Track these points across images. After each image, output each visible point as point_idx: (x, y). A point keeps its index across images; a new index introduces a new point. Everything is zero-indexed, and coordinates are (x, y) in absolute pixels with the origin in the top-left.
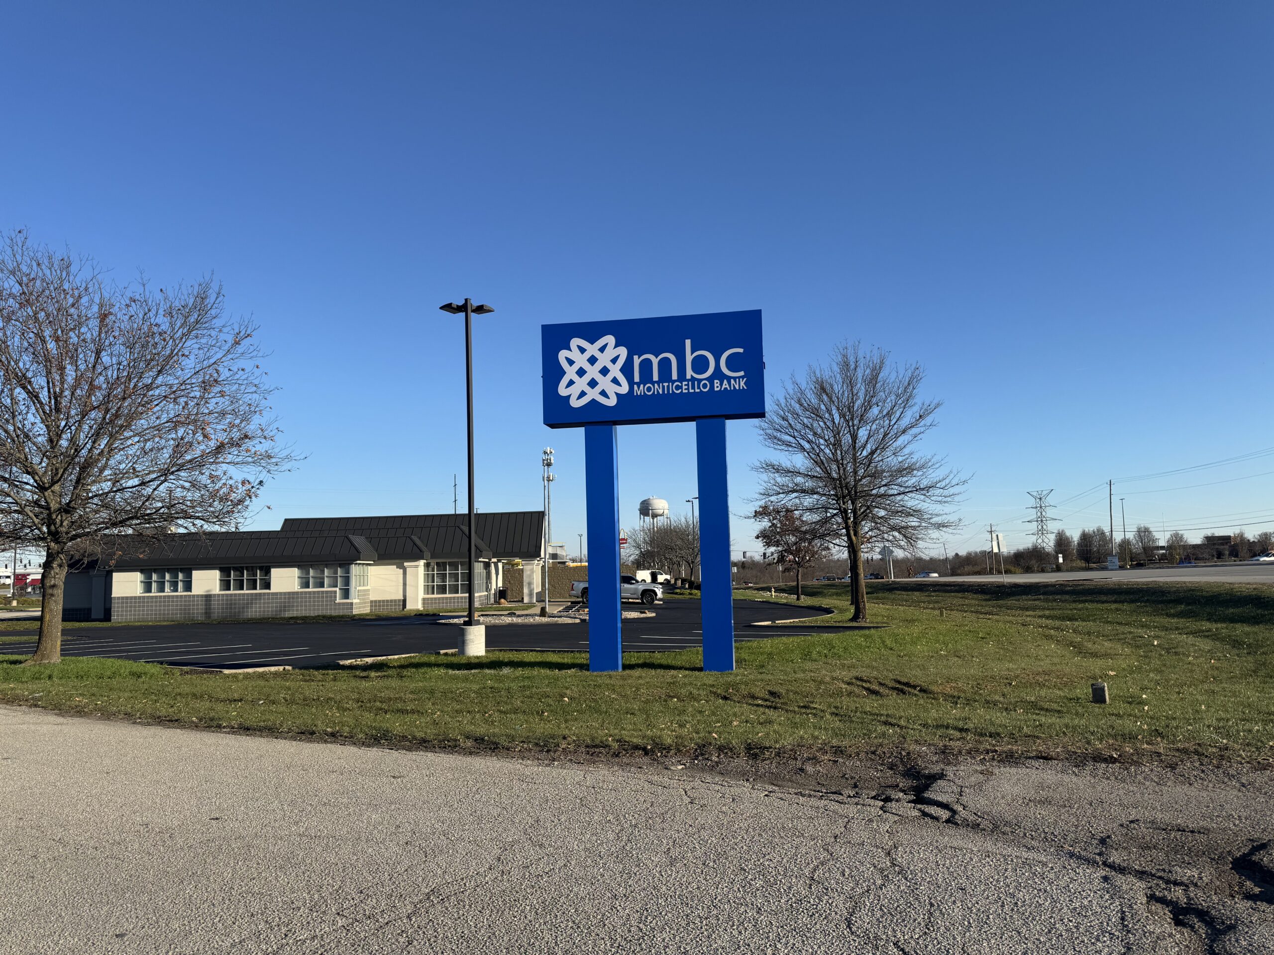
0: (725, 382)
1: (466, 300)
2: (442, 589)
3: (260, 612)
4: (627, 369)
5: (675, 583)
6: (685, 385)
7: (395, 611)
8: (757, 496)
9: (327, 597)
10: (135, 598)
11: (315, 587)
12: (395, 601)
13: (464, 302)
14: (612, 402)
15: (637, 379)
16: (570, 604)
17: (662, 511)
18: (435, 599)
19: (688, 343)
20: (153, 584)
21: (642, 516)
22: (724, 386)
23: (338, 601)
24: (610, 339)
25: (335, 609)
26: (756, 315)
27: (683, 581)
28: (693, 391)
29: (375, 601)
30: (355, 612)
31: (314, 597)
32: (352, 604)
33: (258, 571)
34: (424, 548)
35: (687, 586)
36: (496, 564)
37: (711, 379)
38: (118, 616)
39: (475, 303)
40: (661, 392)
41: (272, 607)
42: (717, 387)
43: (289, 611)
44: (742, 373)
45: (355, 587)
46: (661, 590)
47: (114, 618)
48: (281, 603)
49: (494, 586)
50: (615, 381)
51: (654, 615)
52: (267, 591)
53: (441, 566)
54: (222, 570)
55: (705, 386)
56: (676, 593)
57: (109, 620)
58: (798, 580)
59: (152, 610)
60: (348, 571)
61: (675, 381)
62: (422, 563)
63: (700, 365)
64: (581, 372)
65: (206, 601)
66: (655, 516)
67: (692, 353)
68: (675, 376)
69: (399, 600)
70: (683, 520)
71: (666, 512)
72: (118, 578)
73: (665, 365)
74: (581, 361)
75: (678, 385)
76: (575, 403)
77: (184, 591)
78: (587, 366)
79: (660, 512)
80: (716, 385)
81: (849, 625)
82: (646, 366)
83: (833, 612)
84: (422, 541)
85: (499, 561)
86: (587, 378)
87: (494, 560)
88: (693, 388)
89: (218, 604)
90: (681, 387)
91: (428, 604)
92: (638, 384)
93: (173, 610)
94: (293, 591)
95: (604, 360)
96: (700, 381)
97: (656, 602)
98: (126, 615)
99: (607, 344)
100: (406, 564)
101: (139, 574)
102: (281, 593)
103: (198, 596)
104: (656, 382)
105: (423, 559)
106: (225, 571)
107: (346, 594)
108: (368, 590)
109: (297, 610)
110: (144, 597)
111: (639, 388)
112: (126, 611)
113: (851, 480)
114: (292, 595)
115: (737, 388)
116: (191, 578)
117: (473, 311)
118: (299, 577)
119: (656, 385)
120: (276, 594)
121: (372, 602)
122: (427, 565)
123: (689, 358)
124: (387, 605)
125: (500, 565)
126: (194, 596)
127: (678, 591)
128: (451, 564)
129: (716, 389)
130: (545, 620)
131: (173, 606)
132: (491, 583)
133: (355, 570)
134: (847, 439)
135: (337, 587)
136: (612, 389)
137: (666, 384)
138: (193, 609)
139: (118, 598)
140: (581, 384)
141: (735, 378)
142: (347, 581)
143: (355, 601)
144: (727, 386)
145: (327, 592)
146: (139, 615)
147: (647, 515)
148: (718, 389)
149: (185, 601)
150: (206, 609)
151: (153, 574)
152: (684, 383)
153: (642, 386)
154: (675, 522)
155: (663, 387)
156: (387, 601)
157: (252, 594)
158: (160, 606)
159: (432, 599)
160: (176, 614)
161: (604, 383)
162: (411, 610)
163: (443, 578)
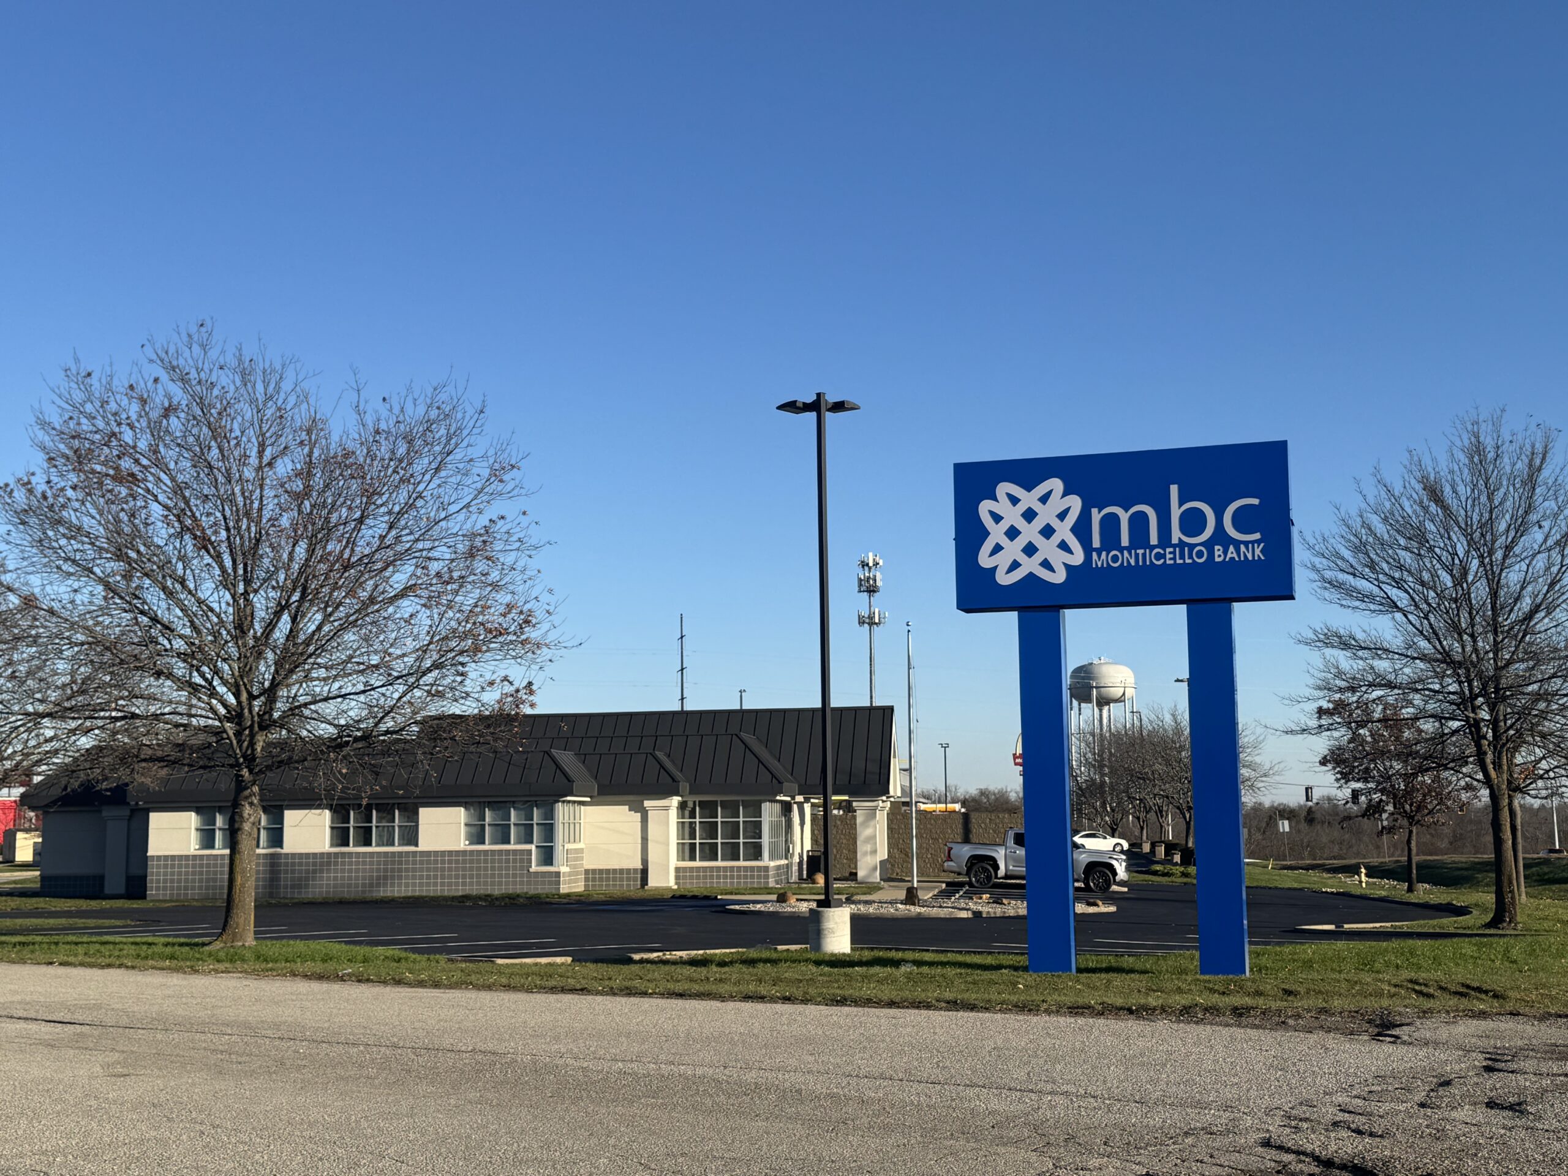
0: (1231, 548)
1: (819, 395)
2: (711, 853)
4: (1081, 529)
5: (1153, 851)
6: (1170, 553)
7: (630, 888)
8: (1308, 692)
9: (515, 861)
10: (187, 857)
11: (494, 842)
12: (628, 871)
13: (815, 398)
14: (1059, 577)
15: (1096, 543)
16: (944, 886)
17: (1121, 691)
18: (698, 869)
19: (1174, 489)
20: (217, 832)
21: (1075, 703)
22: (1229, 555)
23: (534, 868)
24: (1056, 485)
25: (529, 883)
26: (1278, 450)
27: (1170, 848)
28: (1181, 561)
29: (594, 871)
30: (564, 889)
31: (493, 861)
32: (558, 874)
33: (397, 812)
34: (678, 775)
35: (1177, 858)
36: (800, 806)
37: (1209, 544)
38: (158, 888)
39: (832, 398)
40: (1133, 562)
42: (1219, 556)
44: (1257, 536)
45: (562, 846)
46: (1124, 864)
47: (152, 892)
49: (798, 850)
50: (1064, 546)
51: (1112, 909)
52: (412, 848)
53: (709, 808)
54: (333, 809)
55: (1200, 554)
56: (1155, 873)
57: (143, 897)
58: (1410, 850)
59: (215, 880)
60: (550, 814)
61: (1155, 547)
62: (675, 801)
63: (1193, 522)
64: (1013, 533)
66: (1104, 702)
67: (1180, 505)
68: (1154, 540)
69: (635, 870)
70: (1168, 719)
71: (1130, 692)
72: (158, 821)
73: (1139, 523)
74: (1012, 516)
75: (1159, 553)
76: (1004, 579)
77: (268, 847)
78: (1021, 524)
79: (1117, 692)
80: (1217, 553)
81: (1482, 932)
82: (1110, 524)
83: (1471, 912)
84: (673, 762)
85: (807, 800)
86: (1021, 542)
87: (800, 798)
88: (1182, 557)
90: (1163, 556)
91: (685, 877)
92: (1099, 552)
94: (457, 849)
95: (1046, 515)
96: (1192, 547)
97: (1115, 888)
98: (172, 888)
99: (1051, 491)
100: (647, 803)
101: (193, 815)
102: (436, 853)
104: (1125, 548)
105: (677, 794)
106: (340, 812)
107: (548, 856)
108: (581, 851)
110: (202, 857)
111: (1099, 558)
112: (172, 881)
113: (1489, 667)
115: (1250, 558)
116: (282, 823)
117: (829, 410)
118: (466, 825)
119: (1126, 552)
120: (428, 853)
121: (587, 872)
122: (682, 806)
123: (1176, 512)
124: (614, 879)
125: (807, 808)
127: (1158, 867)
128: (724, 805)
129: (1217, 559)
130: (915, 910)
132: (792, 842)
133: (562, 811)
134: (1480, 591)
135: (532, 842)
136: (1059, 559)
137: (1140, 552)
139: (159, 857)
140: (1013, 550)
141: (1246, 543)
142: (549, 832)
143: (564, 869)
144: (1235, 555)
145: (515, 852)
146: (193, 888)
147: (1088, 700)
148: (1220, 559)
149: (273, 865)
151: (218, 815)
152: (1168, 550)
153: (1104, 554)
154: (1151, 722)
155: (1137, 555)
156: (615, 871)
157: (386, 854)
159: (691, 869)
161: (1048, 549)
162: (657, 889)
163: (711, 830)
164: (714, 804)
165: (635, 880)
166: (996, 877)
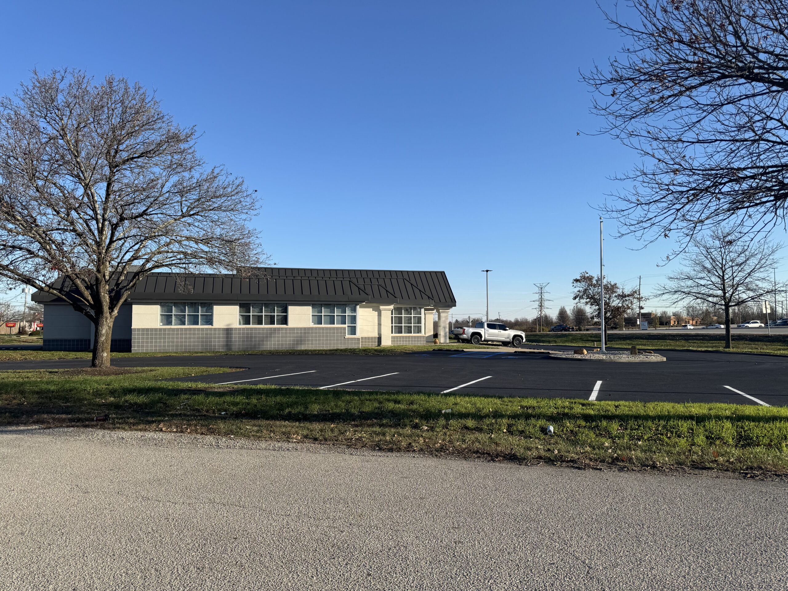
2: (400, 330)
3: (278, 344)
9: (339, 333)
10: (154, 330)
11: (327, 323)
12: (371, 338)
18: (397, 337)
20: (173, 317)
23: (347, 336)
25: (344, 343)
30: (360, 346)
31: (328, 333)
32: (358, 339)
33: (275, 308)
38: (138, 346)
41: (290, 341)
43: (304, 344)
45: (359, 326)
47: (134, 349)
48: (297, 337)
52: (285, 326)
54: (241, 306)
57: (129, 350)
59: (173, 342)
60: (354, 312)
62: (391, 307)
65: (227, 334)
69: (375, 338)
72: (138, 310)
77: (205, 325)
89: (239, 338)
91: (395, 341)
93: (194, 342)
94: (308, 327)
98: (147, 346)
100: (381, 307)
102: (297, 329)
103: (219, 329)
106: (245, 307)
107: (353, 330)
109: (312, 344)
110: (163, 329)
112: (147, 342)
114: (306, 330)
116: (212, 312)
118: (312, 315)
120: (293, 329)
126: (215, 329)
131: (194, 338)
133: (360, 310)
135: (345, 324)
138: (215, 342)
139: (139, 330)
142: (354, 319)
143: (360, 337)
145: (337, 328)
146: (160, 346)
149: (207, 334)
150: (227, 341)
151: (173, 308)
157: (270, 329)
158: (181, 338)
159: (394, 337)
160: (198, 346)
162: (384, 346)
163: (400, 320)
164: (401, 309)
165: (375, 342)
166: (481, 341)
